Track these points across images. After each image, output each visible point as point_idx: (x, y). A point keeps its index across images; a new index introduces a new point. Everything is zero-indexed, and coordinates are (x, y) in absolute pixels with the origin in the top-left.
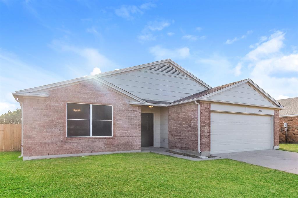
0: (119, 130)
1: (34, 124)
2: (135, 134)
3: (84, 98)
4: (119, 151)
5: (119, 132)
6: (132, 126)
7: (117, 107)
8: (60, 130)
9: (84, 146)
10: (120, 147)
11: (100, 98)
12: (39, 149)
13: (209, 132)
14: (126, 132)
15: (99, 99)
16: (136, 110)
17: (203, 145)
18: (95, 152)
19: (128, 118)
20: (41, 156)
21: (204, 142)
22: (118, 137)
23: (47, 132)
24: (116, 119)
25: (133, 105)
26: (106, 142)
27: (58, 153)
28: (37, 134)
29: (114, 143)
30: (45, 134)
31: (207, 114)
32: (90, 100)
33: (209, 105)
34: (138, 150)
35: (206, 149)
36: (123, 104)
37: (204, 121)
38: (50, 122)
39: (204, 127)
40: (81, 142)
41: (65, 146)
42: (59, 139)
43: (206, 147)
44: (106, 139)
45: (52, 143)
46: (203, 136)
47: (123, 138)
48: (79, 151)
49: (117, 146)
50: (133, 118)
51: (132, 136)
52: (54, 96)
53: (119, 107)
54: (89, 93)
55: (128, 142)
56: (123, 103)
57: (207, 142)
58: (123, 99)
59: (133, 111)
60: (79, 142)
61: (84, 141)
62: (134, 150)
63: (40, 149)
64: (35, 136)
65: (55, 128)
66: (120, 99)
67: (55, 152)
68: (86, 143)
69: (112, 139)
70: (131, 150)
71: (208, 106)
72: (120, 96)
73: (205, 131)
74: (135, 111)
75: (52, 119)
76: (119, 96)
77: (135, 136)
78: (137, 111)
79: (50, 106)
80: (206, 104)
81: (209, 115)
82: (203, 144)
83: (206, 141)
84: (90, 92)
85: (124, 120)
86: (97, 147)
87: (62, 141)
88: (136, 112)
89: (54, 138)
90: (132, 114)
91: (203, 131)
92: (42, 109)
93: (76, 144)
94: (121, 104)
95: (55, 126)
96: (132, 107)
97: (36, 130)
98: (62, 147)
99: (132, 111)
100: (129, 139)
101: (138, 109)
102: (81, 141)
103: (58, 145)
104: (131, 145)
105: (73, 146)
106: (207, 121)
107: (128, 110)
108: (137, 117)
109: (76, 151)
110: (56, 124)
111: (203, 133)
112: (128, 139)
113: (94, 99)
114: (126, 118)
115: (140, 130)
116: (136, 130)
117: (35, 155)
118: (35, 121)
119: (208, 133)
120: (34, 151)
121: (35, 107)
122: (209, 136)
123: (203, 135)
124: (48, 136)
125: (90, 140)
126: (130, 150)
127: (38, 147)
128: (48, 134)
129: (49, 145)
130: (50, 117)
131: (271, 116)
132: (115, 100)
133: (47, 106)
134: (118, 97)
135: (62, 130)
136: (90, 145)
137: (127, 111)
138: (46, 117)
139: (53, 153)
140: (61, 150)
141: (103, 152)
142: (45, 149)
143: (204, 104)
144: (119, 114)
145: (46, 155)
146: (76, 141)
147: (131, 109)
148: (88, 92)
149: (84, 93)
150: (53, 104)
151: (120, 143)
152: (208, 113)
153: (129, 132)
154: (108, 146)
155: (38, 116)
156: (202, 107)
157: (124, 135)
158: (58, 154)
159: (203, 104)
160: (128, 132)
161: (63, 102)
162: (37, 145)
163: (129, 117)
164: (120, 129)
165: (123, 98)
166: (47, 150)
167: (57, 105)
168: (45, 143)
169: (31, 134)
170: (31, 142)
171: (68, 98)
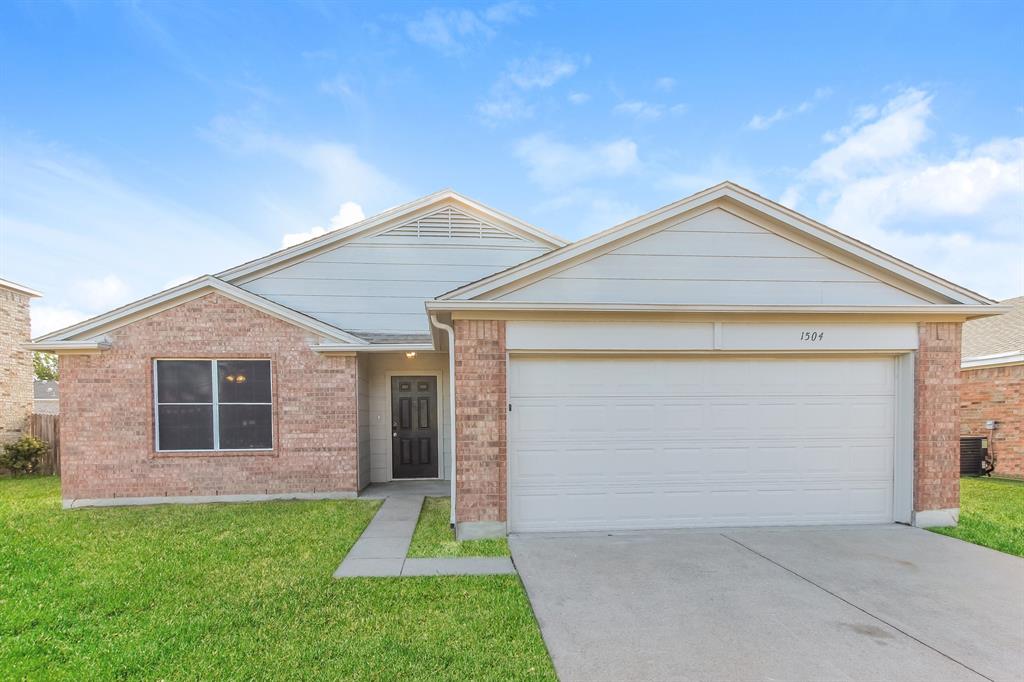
0: (291, 431)
1: (82, 419)
2: (337, 441)
3: (194, 342)
4: (290, 492)
5: (289, 436)
6: (329, 417)
7: (284, 363)
8: (138, 433)
9: (196, 476)
10: (294, 480)
11: (234, 339)
12: (93, 481)
13: (501, 444)
14: (312, 435)
15: (232, 343)
16: (340, 368)
17: (467, 496)
18: (224, 493)
19: (317, 395)
20: (99, 500)
21: (474, 482)
22: (287, 450)
23: (109, 438)
24: (280, 400)
25: (331, 355)
26: (254, 466)
27: (136, 493)
28: (88, 443)
29: (275, 468)
30: (106, 443)
31: (488, 367)
32: (208, 348)
33: (501, 327)
34: (349, 490)
35: (484, 511)
36: (302, 353)
37: (475, 397)
38: (115, 413)
39: (471, 423)
40: (189, 465)
41: (150, 476)
42: (138, 457)
43: (486, 502)
44: (254, 458)
45: (121, 467)
46: (468, 459)
47: (301, 453)
48: (185, 489)
49: (286, 478)
50: (333, 394)
51: (330, 450)
52: (121, 343)
53: (288, 362)
54: (206, 330)
55: (317, 468)
56: (300, 349)
57: (490, 483)
58: (299, 339)
59: (333, 371)
60: (185, 466)
61: (197, 461)
62: (337, 490)
63: (96, 482)
64: (83, 448)
65: (127, 427)
66: (292, 339)
67: (127, 490)
68: (203, 469)
69: (270, 458)
70: (326, 491)
71: (495, 334)
72: (292, 330)
73: (480, 438)
74: (337, 371)
75: (120, 405)
76: (288, 330)
77: (340, 449)
78: (342, 372)
79: (113, 372)
80: (481, 325)
81: (500, 370)
82: (468, 491)
83: (486, 478)
84: (209, 324)
85: (303, 400)
86: (230, 478)
87: (144, 462)
88: (339, 376)
89: (125, 453)
90: (326, 382)
91: (467, 437)
92: (96, 381)
93: (177, 471)
94: (296, 354)
95: (126, 424)
96: (330, 360)
97: (85, 434)
98: (144, 476)
99: (326, 371)
100: (319, 458)
101: (348, 366)
102: (189, 462)
103: (135, 472)
104: (328, 477)
105: (171, 475)
106: (488, 397)
107: (317, 371)
108: (343, 390)
109: (178, 489)
110: (128, 418)
111: (467, 445)
112: (316, 459)
113: (220, 344)
114: (312, 395)
115: (353, 431)
116: (341, 430)
117: (86, 497)
118: (83, 410)
119: (492, 444)
120: (84, 486)
121: (83, 377)
122: (500, 459)
123: (466, 454)
124: (111, 448)
125: (212, 459)
126: (322, 491)
127: (91, 477)
128: (111, 443)
129: (114, 473)
130: (114, 401)
131: (898, 356)
132: (277, 343)
133: (107, 372)
134: (286, 332)
135: (143, 434)
136: (212, 474)
137: (311, 372)
138: (105, 400)
139: (125, 493)
140: (142, 485)
141: (248, 496)
142: (106, 482)
143: (474, 328)
144: (290, 385)
145: (110, 497)
146: (177, 462)
147: (324, 367)
148: (203, 325)
149: (193, 330)
150: (120, 366)
151: (295, 470)
152: (492, 363)
153: (321, 436)
154: (260, 476)
155: (89, 399)
156: (460, 338)
157: (305, 445)
158: (134, 496)
159: (466, 327)
160: (317, 436)
161: (143, 358)
162: (89, 473)
163: (318, 389)
164: (292, 427)
165: (298, 336)
166: (112, 485)
167: (129, 366)
168: (106, 468)
169: (76, 444)
170: (76, 463)
171: (154, 348)
